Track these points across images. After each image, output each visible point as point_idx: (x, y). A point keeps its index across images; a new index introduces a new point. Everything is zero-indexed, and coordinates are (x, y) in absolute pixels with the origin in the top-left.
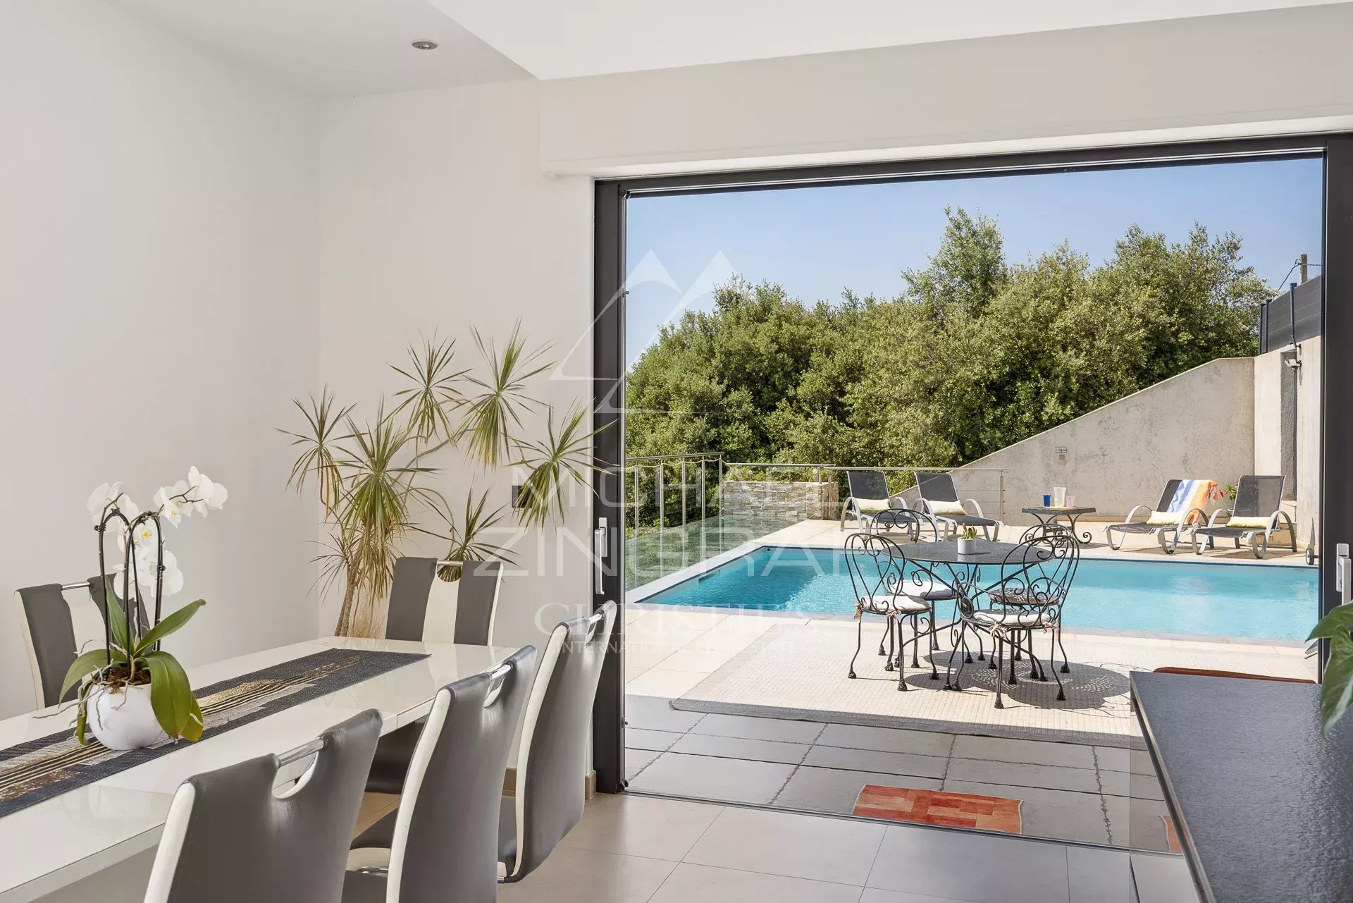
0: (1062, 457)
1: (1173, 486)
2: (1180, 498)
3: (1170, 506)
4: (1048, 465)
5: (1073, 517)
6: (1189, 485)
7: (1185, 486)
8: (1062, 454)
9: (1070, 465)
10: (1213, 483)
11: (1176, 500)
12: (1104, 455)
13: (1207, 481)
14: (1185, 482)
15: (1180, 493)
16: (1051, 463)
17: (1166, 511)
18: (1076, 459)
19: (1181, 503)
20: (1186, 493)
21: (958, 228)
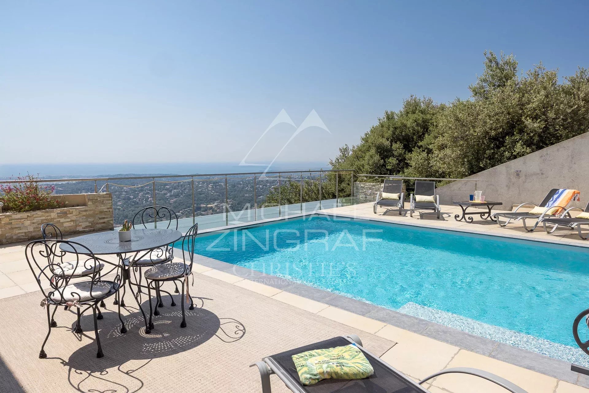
0: (518, 175)
1: (553, 192)
2: (554, 199)
3: (548, 204)
4: (509, 178)
5: (490, 206)
6: (562, 192)
7: (559, 193)
8: (518, 174)
9: (523, 178)
10: (576, 191)
11: (552, 201)
12: (542, 174)
13: (573, 190)
14: (561, 190)
15: (555, 196)
16: (512, 177)
17: (544, 207)
18: (526, 176)
19: (554, 202)
20: (558, 197)
21: (491, 61)
